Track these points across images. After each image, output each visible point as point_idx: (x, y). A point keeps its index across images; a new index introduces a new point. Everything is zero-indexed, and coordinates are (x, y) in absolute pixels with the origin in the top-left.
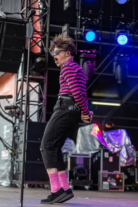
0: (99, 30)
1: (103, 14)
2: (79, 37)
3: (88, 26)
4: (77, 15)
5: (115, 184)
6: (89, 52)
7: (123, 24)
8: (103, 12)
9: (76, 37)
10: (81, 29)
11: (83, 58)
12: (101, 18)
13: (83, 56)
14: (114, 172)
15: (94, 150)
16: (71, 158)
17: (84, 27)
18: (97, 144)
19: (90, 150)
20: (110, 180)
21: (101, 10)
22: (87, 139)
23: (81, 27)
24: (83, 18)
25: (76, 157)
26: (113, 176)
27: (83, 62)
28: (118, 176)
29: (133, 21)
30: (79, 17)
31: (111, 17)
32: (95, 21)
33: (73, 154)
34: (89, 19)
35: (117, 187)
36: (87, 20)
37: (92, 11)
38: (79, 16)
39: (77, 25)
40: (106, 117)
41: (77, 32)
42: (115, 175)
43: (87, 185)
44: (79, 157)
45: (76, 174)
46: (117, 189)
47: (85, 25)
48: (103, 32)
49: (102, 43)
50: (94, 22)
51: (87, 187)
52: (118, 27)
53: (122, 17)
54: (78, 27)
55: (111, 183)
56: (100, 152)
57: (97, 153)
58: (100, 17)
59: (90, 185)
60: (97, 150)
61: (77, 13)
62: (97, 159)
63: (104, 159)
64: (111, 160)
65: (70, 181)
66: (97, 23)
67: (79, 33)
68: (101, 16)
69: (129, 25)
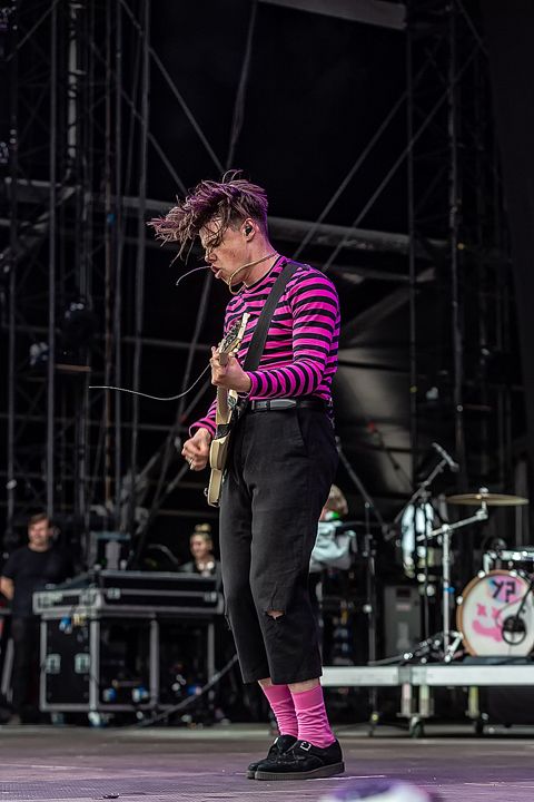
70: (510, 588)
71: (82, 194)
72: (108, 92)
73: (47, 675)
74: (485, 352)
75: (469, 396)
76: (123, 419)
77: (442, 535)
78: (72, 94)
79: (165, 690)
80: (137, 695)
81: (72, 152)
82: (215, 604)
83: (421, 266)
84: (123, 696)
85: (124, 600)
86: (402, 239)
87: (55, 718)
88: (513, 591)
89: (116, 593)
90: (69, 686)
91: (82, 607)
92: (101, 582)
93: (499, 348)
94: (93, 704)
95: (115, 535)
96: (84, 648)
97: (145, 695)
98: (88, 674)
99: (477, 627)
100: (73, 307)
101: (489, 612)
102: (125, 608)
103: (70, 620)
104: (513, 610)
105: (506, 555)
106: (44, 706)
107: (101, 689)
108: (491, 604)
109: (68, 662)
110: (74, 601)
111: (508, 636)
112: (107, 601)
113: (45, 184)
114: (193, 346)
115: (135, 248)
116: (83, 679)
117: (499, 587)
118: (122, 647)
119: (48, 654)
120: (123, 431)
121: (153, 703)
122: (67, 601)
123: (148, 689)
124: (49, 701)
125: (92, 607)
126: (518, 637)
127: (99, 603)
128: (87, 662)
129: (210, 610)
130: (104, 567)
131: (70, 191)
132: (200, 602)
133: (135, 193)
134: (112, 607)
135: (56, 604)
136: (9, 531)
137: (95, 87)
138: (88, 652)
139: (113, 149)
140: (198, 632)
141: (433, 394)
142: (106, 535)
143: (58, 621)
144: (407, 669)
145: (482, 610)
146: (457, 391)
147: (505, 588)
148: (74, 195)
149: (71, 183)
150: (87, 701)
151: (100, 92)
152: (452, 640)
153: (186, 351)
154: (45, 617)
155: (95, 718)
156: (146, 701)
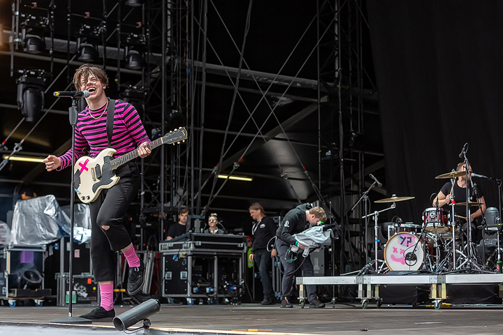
0: (49, 37)
1: (55, 10)
2: (17, 48)
3: (31, 29)
4: (13, 10)
5: (85, 295)
6: (32, 73)
7: (88, 29)
8: (55, 6)
9: (12, 48)
10: (20, 34)
11: (23, 83)
12: (52, 17)
13: (24, 80)
14: (82, 275)
15: (48, 240)
16: (12, 252)
17: (24, 31)
18: (55, 229)
19: (40, 239)
20: (77, 287)
21: (51, 3)
22: (35, 221)
23: (20, 31)
24: (23, 16)
25: (21, 252)
26: (83, 282)
27: (24, 91)
28: (89, 281)
29: (104, 24)
30: (17, 13)
31: (69, 15)
32: (44, 21)
33: (15, 247)
34: (33, 18)
35: (88, 299)
36: (30, 18)
37: (37, 4)
38: (16, 11)
39: (13, 27)
40: (22, 182)
41: (14, 38)
42: (86, 279)
43: (38, 297)
44: (26, 252)
45: (22, 279)
46: (89, 302)
47: (27, 28)
48: (55, 40)
49: (55, 60)
50: (42, 23)
51: (38, 301)
52: (80, 32)
53: (86, 17)
54: (15, 31)
55: (78, 293)
56: (59, 241)
57: (53, 244)
58: (51, 15)
59: (43, 297)
60: (55, 238)
61: (13, 5)
62: (51, 253)
63: (66, 253)
64: (77, 255)
65: (10, 292)
66: (45, 24)
67: (17, 40)
68: (52, 13)
69: (98, 30)
70: (409, 240)
71: (174, 59)
72: (188, 13)
73: (166, 280)
74: (353, 134)
75: (346, 155)
76: (195, 166)
77: (374, 215)
78: (169, 13)
79: (220, 288)
80: (208, 289)
81: (169, 39)
82: (243, 248)
83: (323, 94)
84: (202, 290)
85: (203, 246)
86: (315, 82)
87: (169, 301)
88: (410, 241)
89: (200, 243)
90: (176, 286)
91: (183, 249)
92: (193, 238)
93: (359, 132)
94: (189, 294)
95: (199, 217)
96: (185, 268)
97: (212, 290)
98: (187, 280)
99: (393, 257)
100: (173, 111)
101: (399, 251)
102: (203, 250)
103: (178, 255)
104: (411, 250)
105: (402, 225)
106: (164, 295)
107: (192, 287)
108: (399, 247)
109: (176, 275)
110: (180, 247)
111: (407, 261)
112: (196, 247)
113: (160, 55)
114: (226, 132)
115: (201, 86)
116: (184, 283)
117: (404, 239)
118: (200, 268)
119: (166, 271)
120: (195, 171)
121: (215, 293)
122: (175, 247)
123: (213, 288)
124: (166, 293)
125: (189, 249)
126: (413, 262)
127: (192, 247)
128: (186, 275)
129: (240, 251)
130: (193, 231)
131: (169, 58)
132: (236, 247)
133: (201, 60)
134: (198, 250)
135: (170, 248)
136: (142, 214)
137: (182, 10)
138: (187, 270)
139: (190, 39)
140: (234, 261)
141: (329, 153)
142: (194, 216)
143: (173, 256)
144: (361, 277)
145: (395, 250)
146: (341, 152)
147: (406, 240)
148: (170, 60)
149: (169, 54)
150: (186, 293)
151: (184, 13)
152: (380, 264)
153: (224, 134)
154: (164, 254)
155: (189, 300)
156: (212, 293)
